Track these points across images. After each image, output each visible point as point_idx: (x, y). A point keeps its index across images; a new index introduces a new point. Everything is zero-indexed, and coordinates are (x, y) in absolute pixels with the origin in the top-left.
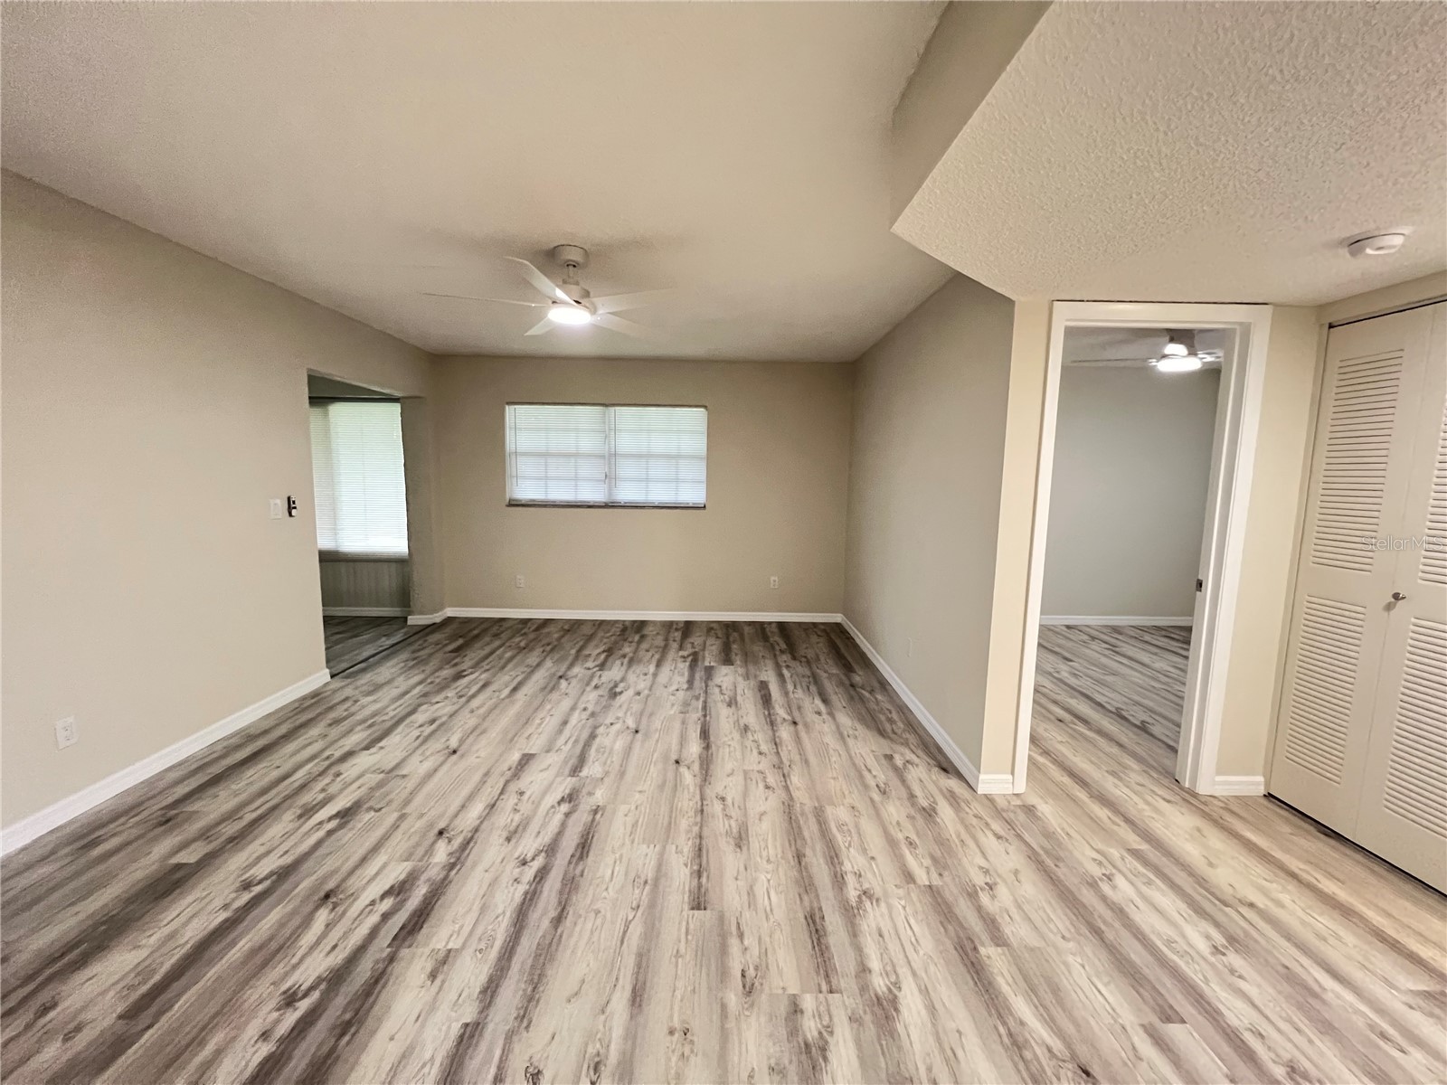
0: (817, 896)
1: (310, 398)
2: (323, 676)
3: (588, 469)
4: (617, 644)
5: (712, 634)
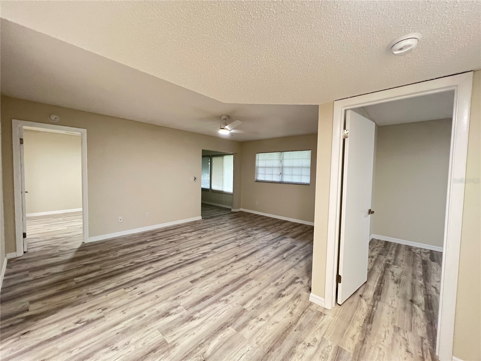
0: (215, 295)
2: (200, 218)
3: (276, 171)
4: (270, 225)
5: (303, 229)
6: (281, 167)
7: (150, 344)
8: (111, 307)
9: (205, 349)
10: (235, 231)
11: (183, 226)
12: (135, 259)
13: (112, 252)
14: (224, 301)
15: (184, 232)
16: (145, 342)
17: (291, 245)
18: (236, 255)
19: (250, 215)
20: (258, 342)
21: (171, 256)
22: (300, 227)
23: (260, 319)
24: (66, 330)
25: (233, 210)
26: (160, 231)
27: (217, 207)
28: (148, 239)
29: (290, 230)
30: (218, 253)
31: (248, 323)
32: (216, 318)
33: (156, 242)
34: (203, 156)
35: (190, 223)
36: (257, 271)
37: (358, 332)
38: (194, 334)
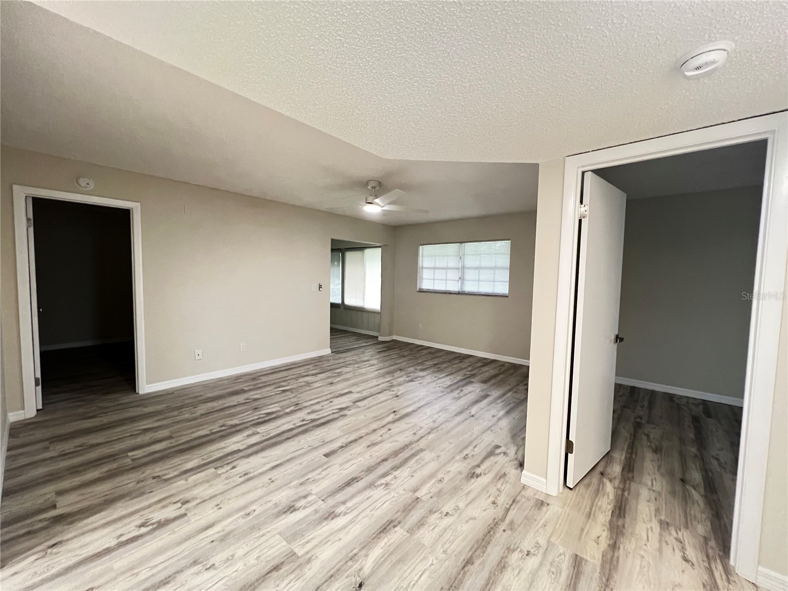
0: (366, 476)
1: (332, 249)
2: (328, 351)
3: (454, 275)
4: (444, 362)
5: (498, 368)
6: (460, 268)
7: (268, 558)
8: (197, 498)
9: (360, 564)
10: (388, 373)
11: (301, 364)
12: (227, 419)
13: (188, 409)
14: (383, 486)
15: (305, 374)
16: (259, 555)
17: (482, 394)
18: (394, 412)
19: (410, 346)
20: (446, 551)
21: (287, 414)
22: (493, 366)
23: (445, 514)
24: (123, 539)
25: (381, 339)
26: (265, 373)
27: (355, 334)
28: (245, 386)
29: (477, 370)
30: (365, 407)
31: (426, 521)
32: (373, 512)
33: (259, 392)
34: (332, 250)
35: (312, 359)
36: (431, 436)
37: (604, 530)
38: (340, 539)
